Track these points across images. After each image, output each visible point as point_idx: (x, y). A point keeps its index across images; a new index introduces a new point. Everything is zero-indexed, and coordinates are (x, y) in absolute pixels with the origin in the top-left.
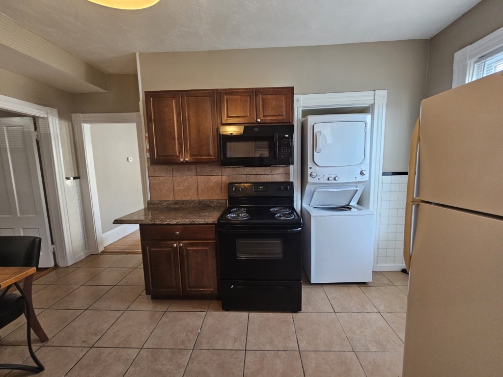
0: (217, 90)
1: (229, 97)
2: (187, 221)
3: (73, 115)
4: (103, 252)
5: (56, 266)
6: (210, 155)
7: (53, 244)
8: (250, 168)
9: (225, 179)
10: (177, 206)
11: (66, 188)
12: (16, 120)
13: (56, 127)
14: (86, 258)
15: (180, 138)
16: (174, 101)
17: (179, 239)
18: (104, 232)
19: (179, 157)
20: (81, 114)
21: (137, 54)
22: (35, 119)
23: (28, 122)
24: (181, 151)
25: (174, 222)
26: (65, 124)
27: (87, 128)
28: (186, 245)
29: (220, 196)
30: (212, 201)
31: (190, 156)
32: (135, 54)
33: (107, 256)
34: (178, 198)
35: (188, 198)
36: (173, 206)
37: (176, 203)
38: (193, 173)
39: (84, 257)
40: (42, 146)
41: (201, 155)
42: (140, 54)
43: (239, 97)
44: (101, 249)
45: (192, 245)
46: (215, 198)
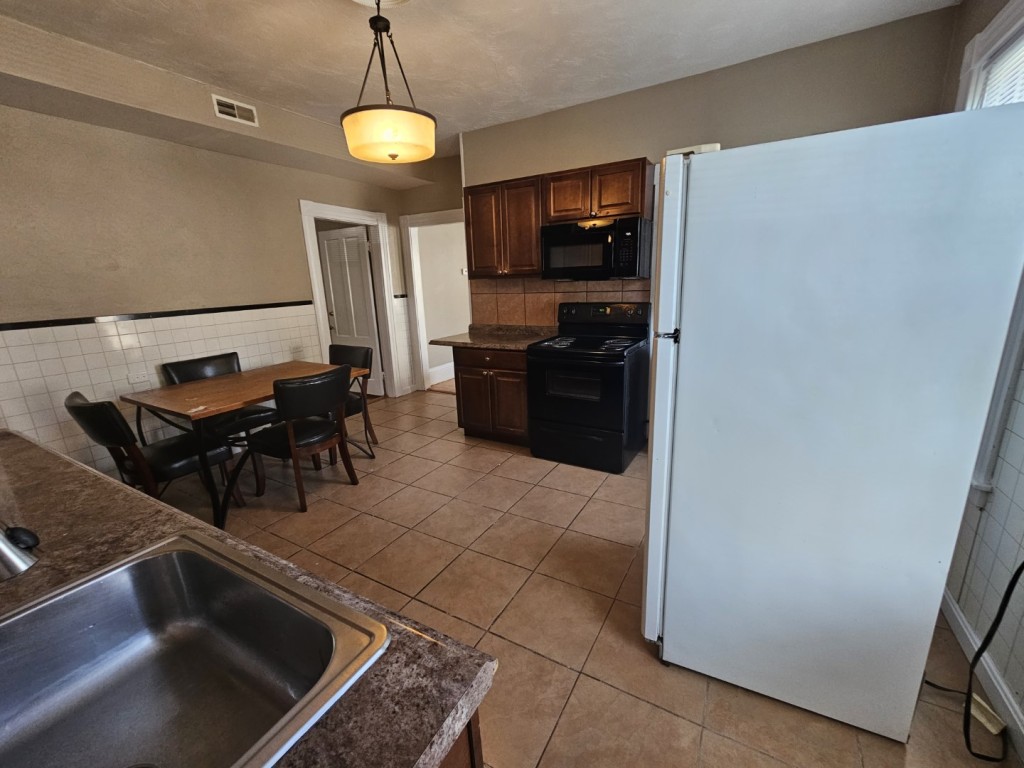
0: (543, 175)
1: (557, 184)
2: (498, 346)
3: (401, 218)
4: (430, 390)
5: (386, 396)
6: (532, 265)
7: (383, 370)
8: (594, 282)
9: (559, 298)
10: (500, 333)
11: (395, 307)
12: (353, 229)
13: (385, 235)
14: (412, 393)
15: (498, 244)
16: (493, 197)
17: (489, 367)
18: (430, 367)
19: (497, 268)
20: (408, 216)
21: (461, 135)
22: (367, 227)
23: (362, 230)
24: (499, 262)
25: (485, 346)
26: (393, 230)
27: (414, 232)
28: (497, 374)
29: (550, 322)
30: (541, 328)
31: (510, 267)
32: (458, 135)
33: (433, 395)
34: (502, 323)
35: (514, 323)
36: (496, 333)
37: (499, 328)
38: (519, 289)
39: (410, 392)
40: (373, 258)
41: (522, 266)
42: (464, 134)
43: (569, 182)
44: (427, 386)
45: (503, 375)
46: (546, 323)
